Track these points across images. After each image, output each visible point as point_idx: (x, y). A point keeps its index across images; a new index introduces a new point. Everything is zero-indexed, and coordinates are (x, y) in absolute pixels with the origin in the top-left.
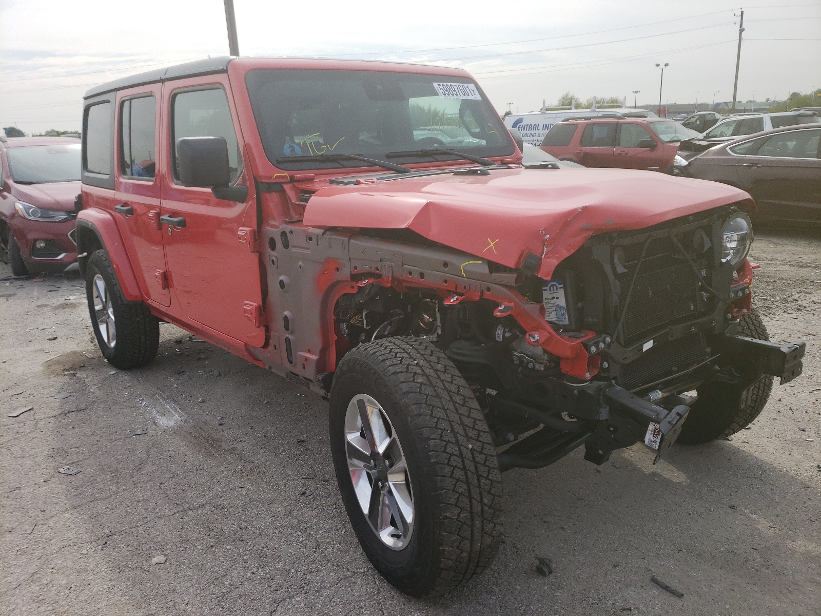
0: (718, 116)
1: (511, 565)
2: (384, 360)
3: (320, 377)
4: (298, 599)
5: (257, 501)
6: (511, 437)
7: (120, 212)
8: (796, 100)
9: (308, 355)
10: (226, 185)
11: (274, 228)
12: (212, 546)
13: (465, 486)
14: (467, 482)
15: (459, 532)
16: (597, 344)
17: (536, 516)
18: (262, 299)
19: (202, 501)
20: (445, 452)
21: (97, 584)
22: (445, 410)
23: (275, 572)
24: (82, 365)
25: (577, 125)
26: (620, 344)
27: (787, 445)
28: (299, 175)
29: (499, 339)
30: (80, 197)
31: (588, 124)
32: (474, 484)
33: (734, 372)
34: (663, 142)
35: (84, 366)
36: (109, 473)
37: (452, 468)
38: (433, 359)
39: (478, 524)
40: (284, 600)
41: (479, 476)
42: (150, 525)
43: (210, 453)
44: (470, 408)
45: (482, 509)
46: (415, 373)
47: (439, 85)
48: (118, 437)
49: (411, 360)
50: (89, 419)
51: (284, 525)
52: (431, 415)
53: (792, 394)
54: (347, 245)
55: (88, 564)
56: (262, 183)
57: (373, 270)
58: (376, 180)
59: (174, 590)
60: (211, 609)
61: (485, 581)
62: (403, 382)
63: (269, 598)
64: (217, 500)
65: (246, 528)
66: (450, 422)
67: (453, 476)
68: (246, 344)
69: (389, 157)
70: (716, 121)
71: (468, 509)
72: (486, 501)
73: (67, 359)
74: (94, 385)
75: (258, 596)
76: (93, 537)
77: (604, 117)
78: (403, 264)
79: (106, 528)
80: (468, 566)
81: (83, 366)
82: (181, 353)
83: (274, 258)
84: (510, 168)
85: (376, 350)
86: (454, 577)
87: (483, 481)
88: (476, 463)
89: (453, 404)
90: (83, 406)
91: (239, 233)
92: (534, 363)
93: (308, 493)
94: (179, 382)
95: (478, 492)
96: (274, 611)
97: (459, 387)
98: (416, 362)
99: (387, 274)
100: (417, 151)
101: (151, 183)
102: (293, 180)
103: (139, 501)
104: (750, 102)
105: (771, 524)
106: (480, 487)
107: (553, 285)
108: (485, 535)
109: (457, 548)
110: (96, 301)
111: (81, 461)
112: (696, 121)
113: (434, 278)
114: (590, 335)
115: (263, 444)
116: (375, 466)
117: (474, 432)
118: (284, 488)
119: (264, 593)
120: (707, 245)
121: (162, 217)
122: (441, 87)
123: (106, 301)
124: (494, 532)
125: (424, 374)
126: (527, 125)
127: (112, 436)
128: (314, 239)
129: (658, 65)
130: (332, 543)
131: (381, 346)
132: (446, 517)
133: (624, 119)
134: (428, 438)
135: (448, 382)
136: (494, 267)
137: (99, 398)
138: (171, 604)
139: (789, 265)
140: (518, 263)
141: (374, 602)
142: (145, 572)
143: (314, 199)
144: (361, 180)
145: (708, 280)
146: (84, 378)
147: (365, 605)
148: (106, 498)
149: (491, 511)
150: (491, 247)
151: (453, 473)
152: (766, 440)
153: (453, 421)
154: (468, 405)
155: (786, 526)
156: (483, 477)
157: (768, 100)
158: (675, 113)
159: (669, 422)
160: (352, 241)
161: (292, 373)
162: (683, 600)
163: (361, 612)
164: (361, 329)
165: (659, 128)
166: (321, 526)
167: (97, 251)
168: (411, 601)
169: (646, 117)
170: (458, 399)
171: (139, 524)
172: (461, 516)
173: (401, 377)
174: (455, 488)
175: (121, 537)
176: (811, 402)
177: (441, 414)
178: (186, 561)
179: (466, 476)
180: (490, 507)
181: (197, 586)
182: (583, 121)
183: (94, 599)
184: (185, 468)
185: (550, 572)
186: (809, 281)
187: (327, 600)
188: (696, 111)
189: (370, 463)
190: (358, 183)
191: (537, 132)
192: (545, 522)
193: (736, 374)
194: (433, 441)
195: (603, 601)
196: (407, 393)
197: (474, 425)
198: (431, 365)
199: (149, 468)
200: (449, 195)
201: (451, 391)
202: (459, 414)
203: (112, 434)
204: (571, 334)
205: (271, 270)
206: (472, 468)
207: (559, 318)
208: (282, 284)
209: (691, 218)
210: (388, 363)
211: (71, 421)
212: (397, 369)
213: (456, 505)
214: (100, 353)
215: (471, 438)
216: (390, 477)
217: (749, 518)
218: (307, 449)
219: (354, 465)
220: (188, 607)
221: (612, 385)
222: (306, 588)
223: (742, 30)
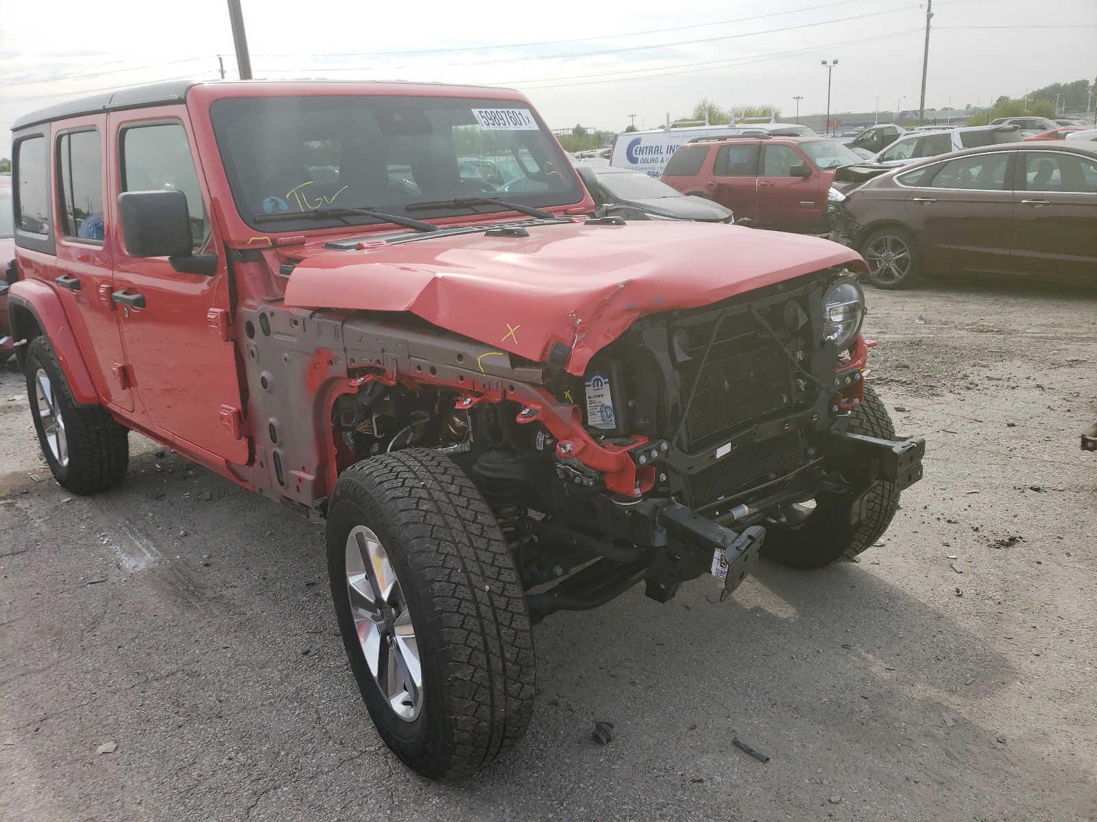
0: (900, 129)
1: (562, 732)
2: (381, 482)
3: (318, 503)
4: (285, 789)
5: (245, 665)
6: (559, 571)
7: (63, 285)
8: (1005, 108)
9: (302, 474)
10: (188, 253)
11: (253, 308)
12: (180, 727)
13: (480, 638)
14: (483, 633)
15: (474, 696)
16: (648, 453)
17: (602, 668)
18: (242, 401)
19: (173, 667)
20: (455, 598)
21: (23, 782)
22: (456, 544)
23: (259, 755)
24: (25, 491)
25: (708, 147)
26: (682, 450)
27: (924, 565)
28: (283, 238)
29: (540, 447)
30: (13, 264)
31: (722, 147)
32: (492, 635)
33: (842, 479)
34: (818, 169)
35: (27, 492)
36: (49, 636)
37: (462, 617)
38: (447, 478)
39: (499, 686)
40: (267, 791)
41: (498, 625)
42: (99, 703)
43: (189, 604)
44: (490, 540)
45: (504, 665)
46: (420, 498)
47: (480, 112)
48: (67, 587)
49: (417, 481)
50: (29, 565)
51: (278, 694)
52: (437, 551)
53: (941, 499)
54: (340, 330)
55: (13, 758)
56: (235, 250)
57: (373, 364)
58: (385, 243)
59: (123, 787)
60: (170, 809)
61: (527, 754)
62: (403, 510)
63: (249, 789)
64: (193, 666)
65: (227, 700)
66: (462, 559)
67: (464, 626)
68: (227, 461)
69: (410, 209)
70: (898, 136)
71: (485, 667)
72: (508, 655)
73: (5, 484)
74: (40, 517)
75: (234, 787)
76: (21, 723)
77: (745, 135)
78: (409, 356)
79: (39, 709)
80: (490, 740)
81: (25, 493)
82: (162, 471)
83: (253, 349)
84: (572, 222)
85: (372, 469)
86: (473, 752)
87: (504, 630)
88: (494, 608)
89: (467, 535)
90: (21, 547)
91: (209, 316)
92: (582, 477)
93: (313, 651)
94: (156, 509)
95: (497, 645)
96: (253, 806)
97: (476, 512)
98: (423, 483)
99: (391, 369)
100: (448, 201)
101: (100, 248)
102: (275, 245)
103: (87, 672)
104: (946, 109)
105: (888, 666)
106: (500, 638)
107: (597, 380)
108: (509, 698)
109: (473, 716)
110: (41, 404)
111: (13, 621)
112: (872, 137)
113: (448, 374)
114: (642, 441)
115: (260, 590)
116: (382, 615)
117: (494, 569)
118: (282, 646)
119: (242, 784)
120: (803, 320)
121: (115, 294)
122: (483, 114)
123: (53, 404)
124: (522, 693)
125: (431, 499)
126: (647, 148)
127: (58, 586)
128: (300, 322)
129: (824, 63)
130: (337, 715)
131: (381, 463)
132: (456, 679)
133: (768, 138)
134: (432, 581)
135: (463, 507)
136: (516, 360)
137: (45, 535)
138: (118, 804)
139: (967, 329)
140: (543, 354)
141: (383, 788)
142: (87, 765)
143: (298, 272)
144: (365, 243)
145: (806, 364)
146: (26, 508)
147: (371, 793)
148: (43, 670)
149: (516, 668)
150: (511, 335)
151: (463, 622)
152: (900, 559)
153: (465, 557)
154: (487, 536)
155: (906, 667)
156: (504, 626)
157: (969, 106)
158: (850, 125)
159: (737, 548)
160: (346, 326)
161: (285, 497)
162: (767, 764)
163: (365, 802)
164: (372, 440)
165: (816, 149)
166: (325, 693)
167: (38, 338)
168: (429, 785)
169: (798, 136)
170: (474, 529)
171: (84, 703)
172: (476, 676)
173: (401, 504)
174: (466, 641)
175: (59, 720)
176: (962, 509)
177: (451, 549)
178: (143, 748)
179: (482, 625)
180: (515, 663)
181: (155, 779)
182: (716, 142)
183: (19, 801)
184: (154, 625)
185: (609, 740)
186: (986, 351)
187: (324, 788)
188: (876, 122)
189: (376, 613)
190: (360, 247)
191: (660, 156)
192: (612, 676)
193: (846, 481)
194: (438, 584)
195: (671, 772)
196: (407, 524)
197: (493, 561)
198: (442, 487)
199: (106, 627)
200: (462, 267)
201: (465, 519)
202: (474, 547)
203: (59, 584)
204: (617, 440)
205: (251, 365)
206: (490, 615)
207: (604, 421)
208: (264, 381)
209: (780, 287)
210: (386, 485)
211: (4, 569)
212: (398, 493)
213: (468, 663)
214: (51, 474)
215: (488, 577)
216: (397, 630)
217: (864, 659)
218: (318, 595)
219: (360, 616)
220: (140, 808)
221: (672, 503)
222: (297, 774)
223: (930, 16)
